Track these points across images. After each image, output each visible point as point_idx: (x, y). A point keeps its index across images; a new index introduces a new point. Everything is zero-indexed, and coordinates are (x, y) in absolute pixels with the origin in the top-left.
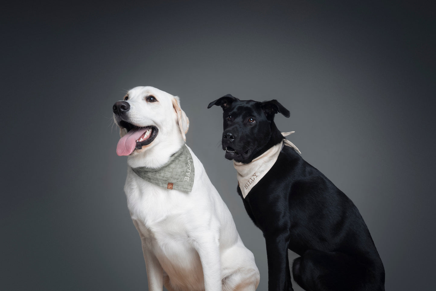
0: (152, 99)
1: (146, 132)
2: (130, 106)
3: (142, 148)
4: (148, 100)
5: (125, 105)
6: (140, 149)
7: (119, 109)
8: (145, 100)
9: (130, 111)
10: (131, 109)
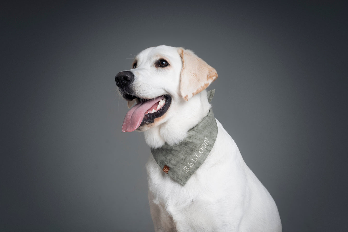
0: (164, 63)
1: (159, 102)
2: (134, 76)
3: (154, 122)
4: (159, 65)
5: (128, 76)
6: (151, 123)
7: (122, 81)
8: (155, 66)
9: (135, 82)
10: (135, 80)
